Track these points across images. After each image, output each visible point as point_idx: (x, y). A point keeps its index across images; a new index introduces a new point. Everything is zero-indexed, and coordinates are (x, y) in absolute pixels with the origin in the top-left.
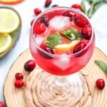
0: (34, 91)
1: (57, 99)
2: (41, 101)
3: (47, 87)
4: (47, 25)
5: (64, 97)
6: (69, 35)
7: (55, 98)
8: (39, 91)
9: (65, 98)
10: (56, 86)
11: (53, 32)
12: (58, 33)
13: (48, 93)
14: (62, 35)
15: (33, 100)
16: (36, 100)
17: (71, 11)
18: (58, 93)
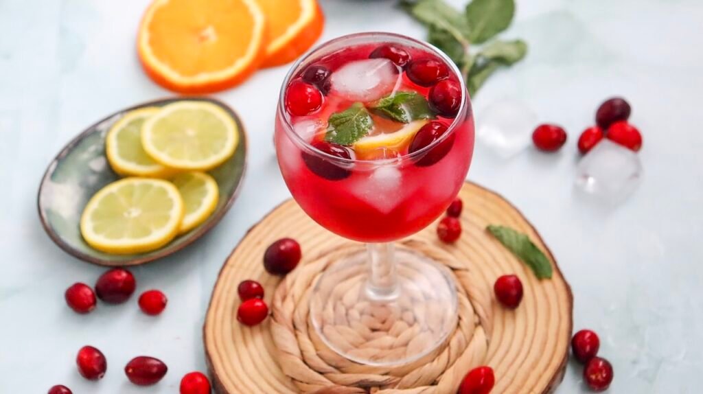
0: (302, 327)
1: (375, 342)
2: (324, 353)
3: (342, 310)
4: (326, 88)
5: (397, 336)
6: (393, 107)
7: (368, 339)
8: (315, 323)
9: (402, 338)
10: (373, 303)
11: (346, 104)
12: (360, 105)
13: (345, 328)
14: (372, 110)
15: (302, 352)
16: (311, 352)
17: (392, 45)
18: (378, 325)
